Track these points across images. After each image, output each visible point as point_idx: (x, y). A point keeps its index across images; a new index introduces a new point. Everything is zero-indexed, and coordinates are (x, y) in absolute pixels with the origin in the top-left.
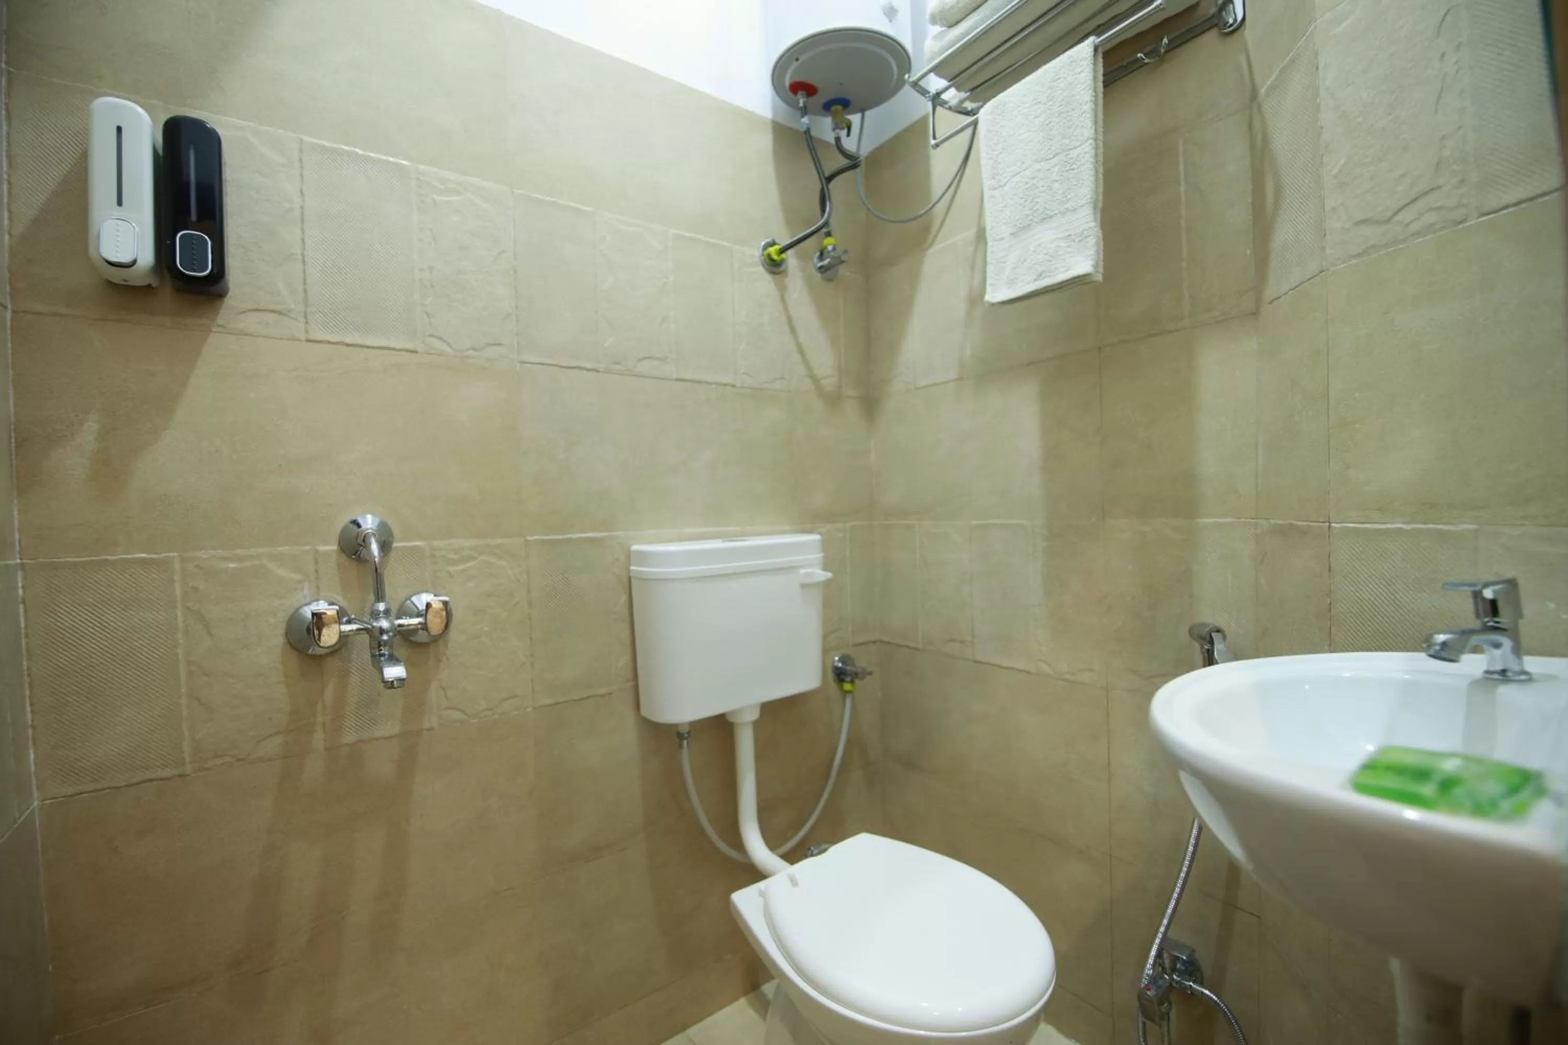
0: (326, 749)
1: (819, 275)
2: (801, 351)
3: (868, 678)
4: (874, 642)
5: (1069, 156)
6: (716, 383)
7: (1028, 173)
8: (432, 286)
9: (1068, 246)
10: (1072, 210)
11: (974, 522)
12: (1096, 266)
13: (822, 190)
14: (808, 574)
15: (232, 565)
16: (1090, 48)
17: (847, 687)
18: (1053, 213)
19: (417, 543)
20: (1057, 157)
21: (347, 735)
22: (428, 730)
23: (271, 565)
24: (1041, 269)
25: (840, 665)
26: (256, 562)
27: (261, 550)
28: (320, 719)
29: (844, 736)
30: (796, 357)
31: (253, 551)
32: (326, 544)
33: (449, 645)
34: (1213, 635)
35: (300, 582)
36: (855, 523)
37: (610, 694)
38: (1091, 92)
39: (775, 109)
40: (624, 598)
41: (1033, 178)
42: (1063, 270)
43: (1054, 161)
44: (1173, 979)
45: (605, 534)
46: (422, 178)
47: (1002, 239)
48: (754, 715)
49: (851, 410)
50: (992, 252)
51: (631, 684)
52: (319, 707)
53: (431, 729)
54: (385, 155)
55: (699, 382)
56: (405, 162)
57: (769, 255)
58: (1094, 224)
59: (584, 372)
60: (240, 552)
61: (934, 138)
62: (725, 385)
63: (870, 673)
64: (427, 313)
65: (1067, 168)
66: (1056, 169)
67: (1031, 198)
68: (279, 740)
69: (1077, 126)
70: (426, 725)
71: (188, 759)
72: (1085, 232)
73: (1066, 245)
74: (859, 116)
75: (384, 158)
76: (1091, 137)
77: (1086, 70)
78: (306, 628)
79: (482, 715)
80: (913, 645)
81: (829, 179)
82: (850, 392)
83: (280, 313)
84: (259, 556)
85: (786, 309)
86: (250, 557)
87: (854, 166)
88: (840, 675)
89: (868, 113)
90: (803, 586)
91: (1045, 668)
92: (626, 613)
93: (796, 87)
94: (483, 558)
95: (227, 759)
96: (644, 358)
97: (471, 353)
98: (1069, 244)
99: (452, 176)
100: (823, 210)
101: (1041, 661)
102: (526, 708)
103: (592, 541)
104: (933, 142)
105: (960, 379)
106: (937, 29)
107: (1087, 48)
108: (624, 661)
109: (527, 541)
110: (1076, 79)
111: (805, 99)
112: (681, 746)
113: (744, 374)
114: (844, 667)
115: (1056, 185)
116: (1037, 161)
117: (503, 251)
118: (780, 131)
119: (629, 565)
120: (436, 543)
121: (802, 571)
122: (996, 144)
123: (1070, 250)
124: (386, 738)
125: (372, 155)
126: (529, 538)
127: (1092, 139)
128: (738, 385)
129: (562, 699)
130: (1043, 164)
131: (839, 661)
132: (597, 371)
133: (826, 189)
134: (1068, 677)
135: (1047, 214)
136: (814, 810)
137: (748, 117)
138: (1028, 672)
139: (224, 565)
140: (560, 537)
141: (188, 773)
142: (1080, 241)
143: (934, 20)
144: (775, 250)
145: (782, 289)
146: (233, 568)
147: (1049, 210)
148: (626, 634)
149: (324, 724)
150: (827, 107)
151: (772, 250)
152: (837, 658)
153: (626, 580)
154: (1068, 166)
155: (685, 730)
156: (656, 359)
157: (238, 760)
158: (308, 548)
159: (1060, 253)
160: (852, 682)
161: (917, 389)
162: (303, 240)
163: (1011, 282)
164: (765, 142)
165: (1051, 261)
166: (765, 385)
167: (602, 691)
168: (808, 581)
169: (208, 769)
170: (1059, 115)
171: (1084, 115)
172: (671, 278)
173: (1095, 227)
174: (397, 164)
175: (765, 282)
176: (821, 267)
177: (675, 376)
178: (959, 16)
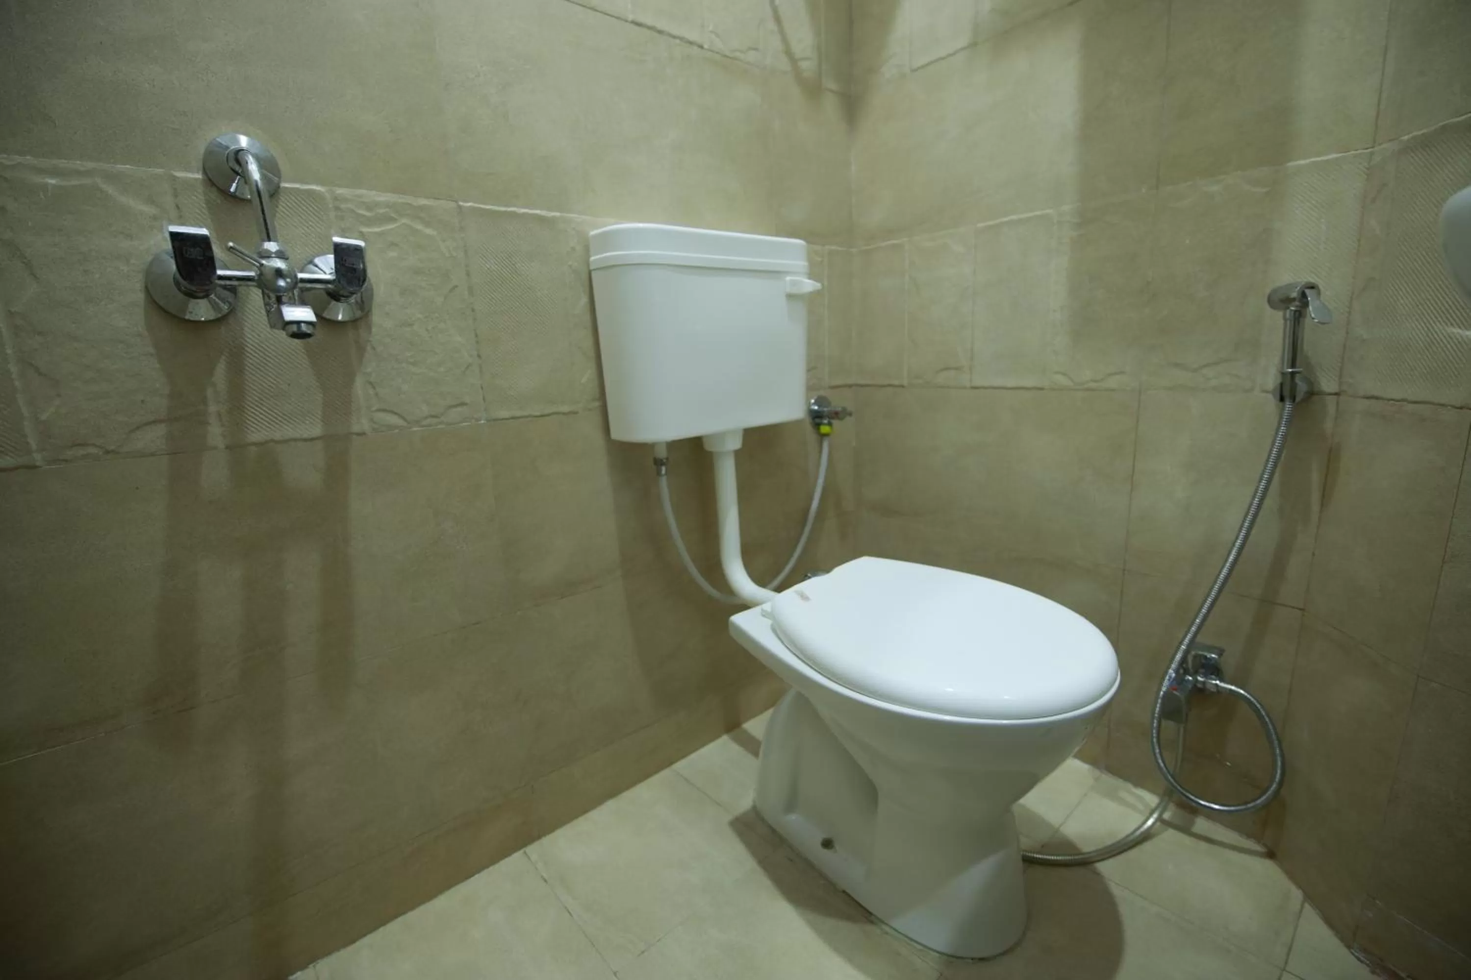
0: (227, 448)
3: (848, 418)
4: (850, 386)
6: (681, 39)
11: (981, 225)
14: (794, 283)
15: (52, 181)
17: (825, 429)
19: (314, 187)
21: (253, 432)
22: (358, 434)
23: (110, 190)
25: (816, 408)
26: (87, 181)
27: (90, 165)
28: (212, 408)
29: (821, 481)
30: (771, 25)
31: (78, 164)
32: (187, 169)
33: (374, 330)
34: (1308, 292)
35: (155, 218)
36: (833, 248)
37: (576, 413)
40: (584, 300)
44: (1197, 680)
45: (558, 214)
48: (735, 443)
49: (831, 106)
51: (597, 404)
52: (209, 392)
53: (362, 434)
55: (660, 32)
60: (62, 163)
62: (691, 42)
63: (850, 414)
68: (161, 430)
70: (356, 428)
71: (34, 445)
78: (172, 280)
79: (425, 423)
80: (896, 382)
82: (830, 84)
84: (89, 173)
86: (79, 173)
88: (816, 418)
90: (790, 297)
91: (1062, 380)
92: (587, 317)
94: (404, 221)
95: (92, 450)
101: (1057, 373)
102: (478, 420)
103: (542, 219)
105: (973, 45)
108: (588, 375)
109: (460, 207)
112: (659, 473)
113: (712, 32)
114: (821, 409)
119: (589, 257)
120: (340, 191)
121: (788, 278)
124: (305, 440)
126: (461, 203)
128: (706, 46)
129: (518, 413)
131: (815, 404)
134: (1093, 385)
136: (791, 555)
138: (1041, 389)
139: (38, 179)
140: (503, 209)
141: (38, 464)
146: (54, 186)
148: (588, 343)
149: (219, 415)
152: (813, 401)
153: (585, 276)
155: (662, 453)
157: (108, 452)
158: (160, 171)
160: (830, 424)
161: (914, 70)
166: (738, 54)
167: (565, 409)
168: (795, 291)
169: (66, 461)
177: (631, 17)
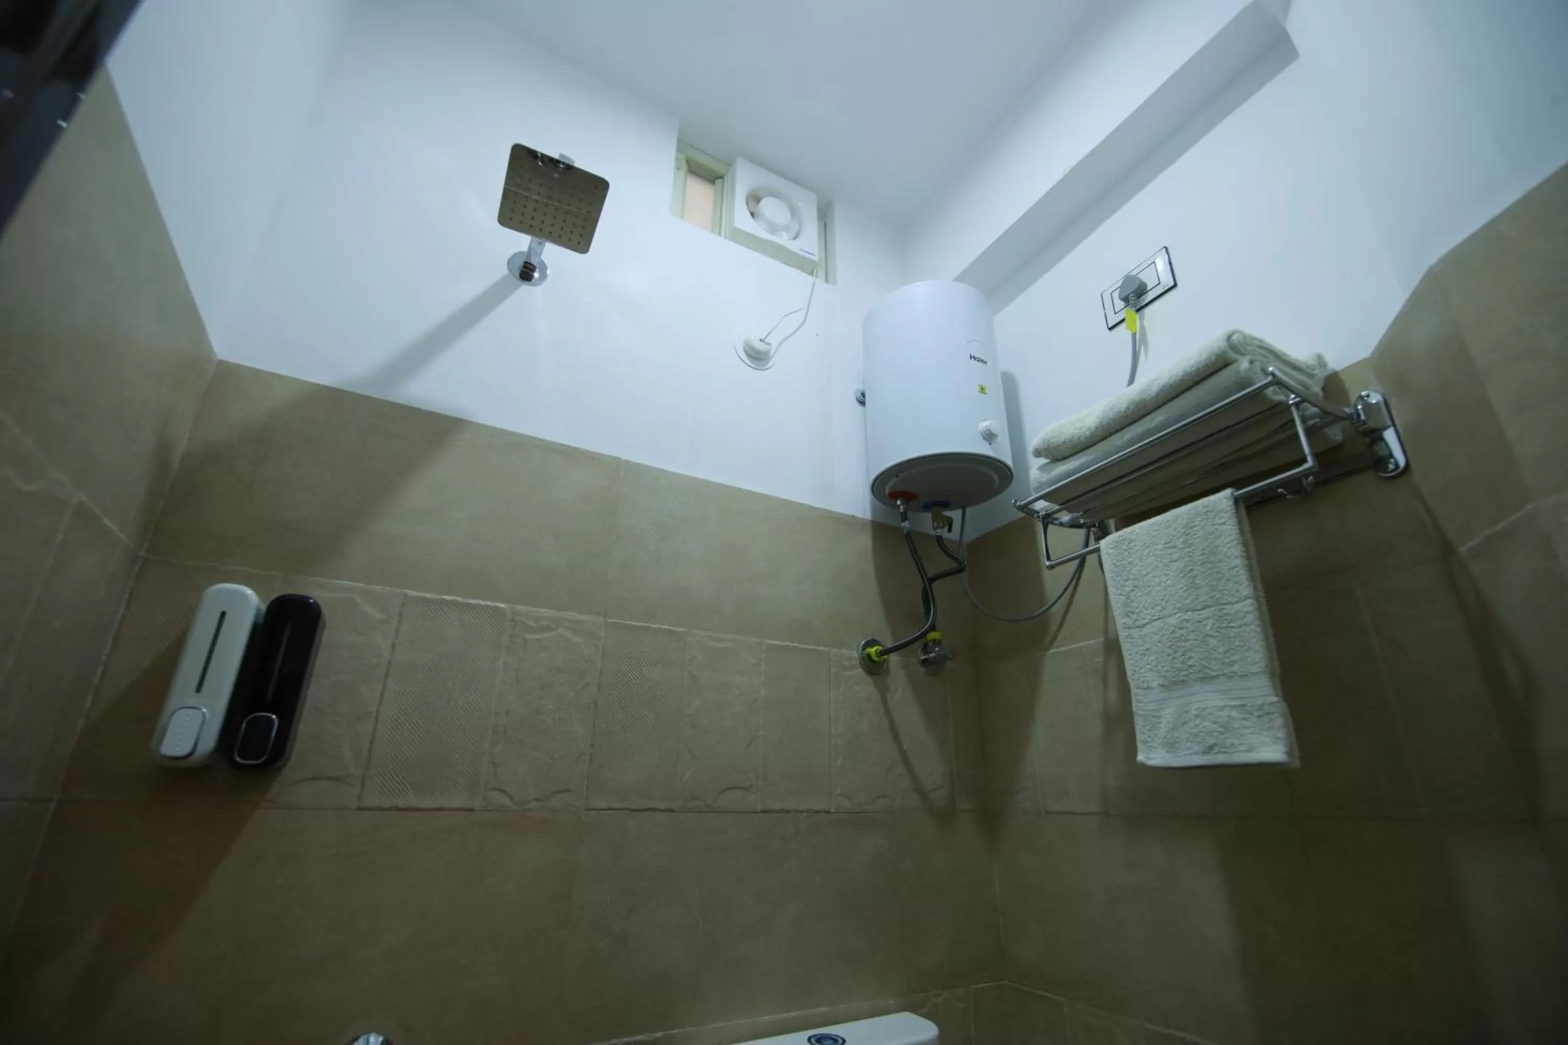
1: (922, 670)
2: (906, 762)
5: (1225, 611)
6: (807, 812)
7: (1173, 620)
8: (505, 732)
9: (1244, 719)
10: (1241, 676)
11: (1150, 1027)
12: (1289, 753)
13: (925, 588)
16: (1229, 501)
18: (1215, 674)
20: (1208, 610)
24: (1212, 741)
36: (979, 986)
38: (1240, 547)
39: (874, 511)
41: (1181, 628)
42: (1242, 748)
43: (1204, 613)
46: (517, 618)
47: (1148, 688)
49: (967, 828)
50: (1138, 701)
54: (483, 600)
55: (787, 812)
56: (502, 605)
57: (869, 655)
58: (1275, 699)
59: (658, 813)
61: (1049, 559)
62: (818, 812)
64: (494, 763)
65: (1224, 625)
66: (1210, 622)
67: (1183, 650)
69: (1228, 580)
72: (1266, 707)
73: (1239, 716)
74: (959, 512)
75: (482, 603)
76: (1252, 596)
77: (1228, 523)
81: (932, 580)
82: (965, 805)
83: (337, 779)
85: (888, 712)
87: (960, 571)
89: (969, 510)
93: (894, 495)
96: (725, 790)
97: (534, 804)
98: (1246, 716)
99: (546, 612)
100: (927, 613)
104: (1048, 563)
105: (1105, 814)
106: (1043, 461)
107: (1226, 501)
110: (1217, 529)
111: (905, 506)
113: (840, 795)
115: (1213, 642)
116: (1180, 609)
117: (588, 684)
118: (879, 529)
122: (1126, 580)
123: (1248, 724)
125: (472, 601)
127: (1251, 598)
128: (832, 810)
130: (1189, 613)
132: (673, 811)
133: (928, 589)
135: (1206, 673)
137: (849, 521)
142: (1259, 717)
143: (1038, 453)
144: (876, 651)
145: (883, 690)
147: (1209, 669)
150: (927, 507)
151: (872, 650)
154: (1225, 622)
156: (742, 788)
159: (1236, 726)
161: (1047, 812)
162: (382, 696)
163: (1171, 746)
164: (865, 541)
165: (1222, 734)
166: (864, 807)
170: (1203, 564)
171: (1236, 569)
172: (763, 693)
173: (1277, 702)
174: (496, 609)
175: (865, 687)
176: (924, 661)
177: (760, 808)
178: (1066, 454)
